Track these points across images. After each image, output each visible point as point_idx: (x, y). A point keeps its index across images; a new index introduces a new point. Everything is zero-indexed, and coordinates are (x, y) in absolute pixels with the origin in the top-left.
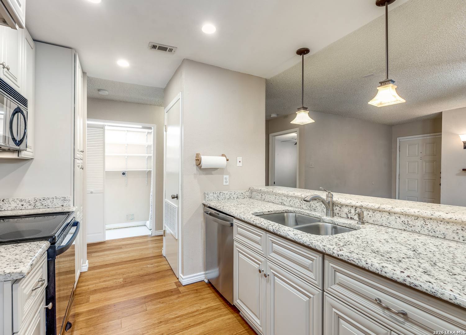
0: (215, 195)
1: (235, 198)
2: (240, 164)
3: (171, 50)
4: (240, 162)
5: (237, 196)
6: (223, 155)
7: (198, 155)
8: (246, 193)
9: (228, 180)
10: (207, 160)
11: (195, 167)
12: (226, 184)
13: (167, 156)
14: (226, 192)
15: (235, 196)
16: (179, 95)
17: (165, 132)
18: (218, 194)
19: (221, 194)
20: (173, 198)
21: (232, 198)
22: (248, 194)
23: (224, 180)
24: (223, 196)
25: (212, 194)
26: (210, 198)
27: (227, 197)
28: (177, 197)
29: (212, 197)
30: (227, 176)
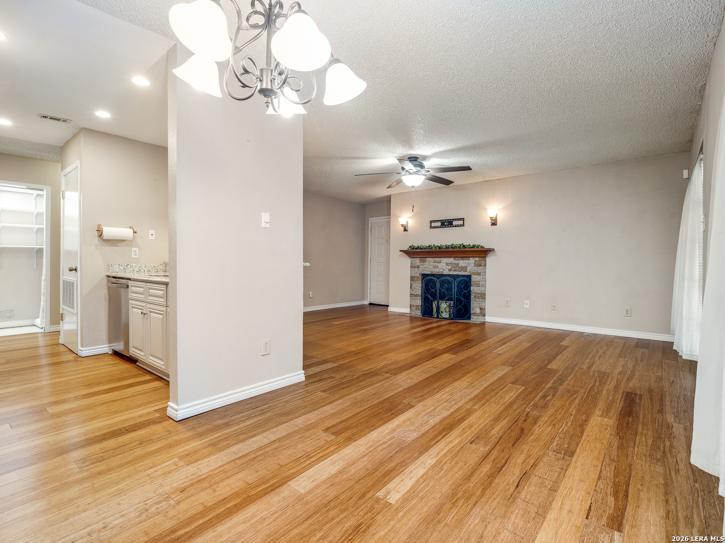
0: (122, 268)
1: (146, 271)
2: (153, 237)
3: (65, 121)
4: (152, 235)
5: (148, 269)
6: (130, 227)
7: (99, 226)
8: (160, 266)
9: (137, 253)
10: (109, 231)
11: (97, 238)
12: (135, 257)
13: (65, 228)
14: (134, 265)
15: (146, 269)
16: (78, 163)
17: (62, 199)
18: (125, 266)
19: (129, 266)
20: (71, 270)
21: (142, 270)
22: (162, 267)
23: (133, 253)
24: (131, 269)
25: (118, 266)
26: (115, 269)
27: (137, 269)
28: (76, 270)
29: (118, 269)
30: (137, 249)
